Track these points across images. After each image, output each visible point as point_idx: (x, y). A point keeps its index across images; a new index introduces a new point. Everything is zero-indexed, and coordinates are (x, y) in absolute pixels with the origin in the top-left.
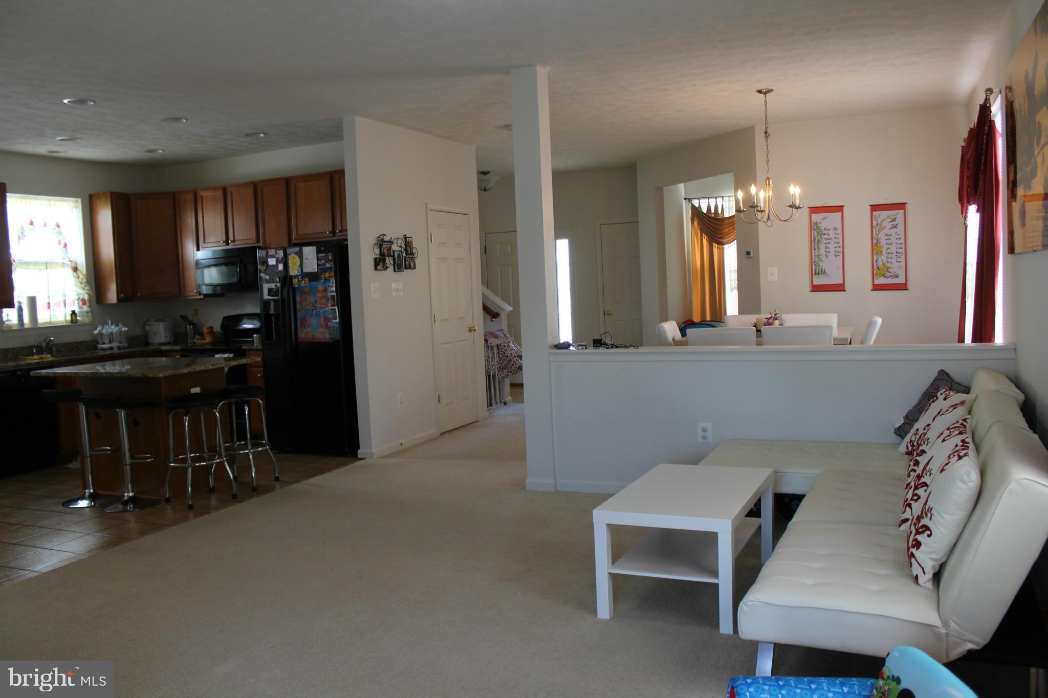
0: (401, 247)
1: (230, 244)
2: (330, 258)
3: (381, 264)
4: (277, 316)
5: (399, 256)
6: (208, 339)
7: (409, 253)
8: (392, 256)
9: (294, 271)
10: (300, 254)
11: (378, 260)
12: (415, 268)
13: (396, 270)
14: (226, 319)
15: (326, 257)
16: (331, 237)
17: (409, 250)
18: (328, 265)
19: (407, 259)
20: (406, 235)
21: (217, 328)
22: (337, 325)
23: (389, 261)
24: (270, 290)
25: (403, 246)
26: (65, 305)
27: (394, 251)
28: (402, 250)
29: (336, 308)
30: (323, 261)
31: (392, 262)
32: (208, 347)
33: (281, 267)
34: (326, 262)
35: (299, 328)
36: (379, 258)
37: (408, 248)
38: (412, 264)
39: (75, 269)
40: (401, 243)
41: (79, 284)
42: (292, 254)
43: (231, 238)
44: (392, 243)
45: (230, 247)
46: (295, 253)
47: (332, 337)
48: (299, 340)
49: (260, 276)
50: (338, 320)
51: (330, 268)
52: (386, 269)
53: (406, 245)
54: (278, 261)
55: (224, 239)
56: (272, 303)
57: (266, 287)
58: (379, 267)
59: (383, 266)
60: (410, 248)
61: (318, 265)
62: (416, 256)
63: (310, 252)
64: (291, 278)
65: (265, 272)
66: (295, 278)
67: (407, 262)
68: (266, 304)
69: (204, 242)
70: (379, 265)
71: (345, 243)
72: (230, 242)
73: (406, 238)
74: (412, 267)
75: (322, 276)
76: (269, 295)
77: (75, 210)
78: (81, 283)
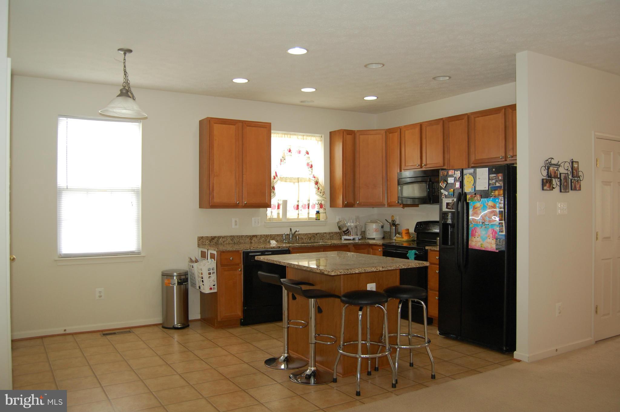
0: (567, 170)
1: (423, 167)
2: (500, 178)
3: (548, 185)
4: (452, 225)
5: (566, 178)
6: (405, 238)
7: (575, 176)
8: (558, 178)
9: (468, 189)
10: (474, 175)
11: (545, 181)
12: (580, 190)
13: (562, 191)
14: (419, 224)
15: (497, 178)
16: (503, 161)
17: (575, 173)
18: (498, 184)
19: (573, 181)
20: (572, 159)
21: (412, 230)
22: (504, 238)
23: (555, 182)
24: (448, 204)
25: (570, 169)
26: (309, 208)
27: (560, 174)
28: (569, 173)
29: (503, 222)
30: (494, 181)
31: (559, 183)
32: (405, 245)
33: (458, 185)
34: (496, 181)
35: (470, 237)
36: (546, 179)
37: (574, 171)
38: (578, 186)
39: (317, 183)
40: (568, 167)
41: (319, 193)
42: (468, 175)
43: (424, 163)
44: (559, 166)
45: (423, 169)
46: (470, 174)
47: (498, 247)
48: (469, 247)
49: (441, 191)
50: (504, 233)
51: (500, 187)
52: (552, 190)
53: (572, 169)
54: (455, 180)
55: (419, 163)
56: (450, 215)
57: (445, 201)
58: (545, 188)
59: (550, 187)
60: (576, 171)
61: (489, 184)
62: (581, 179)
63: (483, 173)
64: (466, 194)
65: (445, 189)
66: (469, 195)
67: (573, 184)
68: (444, 215)
69: (405, 166)
70: (545, 186)
71: (515, 165)
72: (423, 165)
73: (572, 162)
74: (577, 189)
75: (492, 194)
76: (447, 208)
77: (320, 142)
78: (320, 193)
